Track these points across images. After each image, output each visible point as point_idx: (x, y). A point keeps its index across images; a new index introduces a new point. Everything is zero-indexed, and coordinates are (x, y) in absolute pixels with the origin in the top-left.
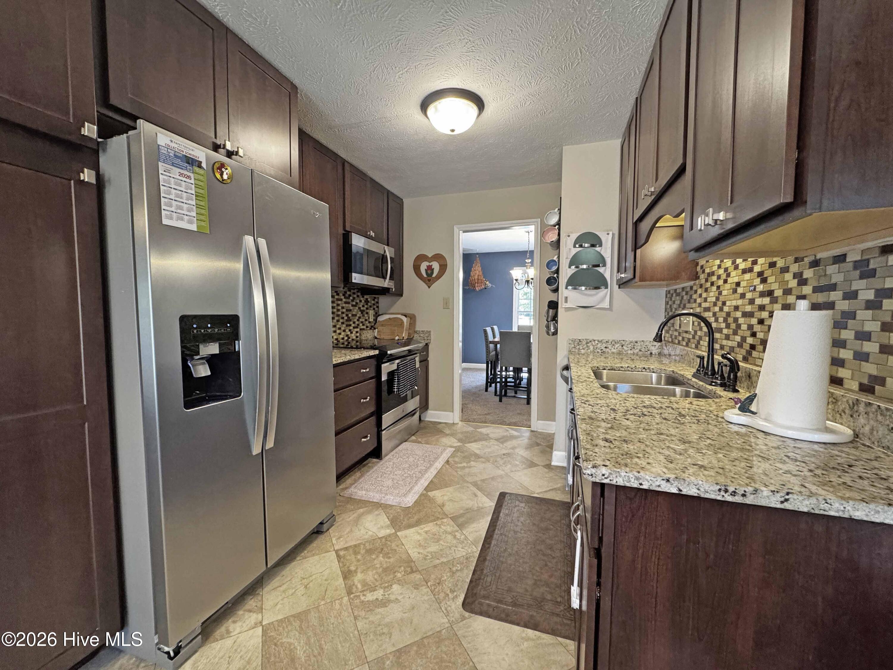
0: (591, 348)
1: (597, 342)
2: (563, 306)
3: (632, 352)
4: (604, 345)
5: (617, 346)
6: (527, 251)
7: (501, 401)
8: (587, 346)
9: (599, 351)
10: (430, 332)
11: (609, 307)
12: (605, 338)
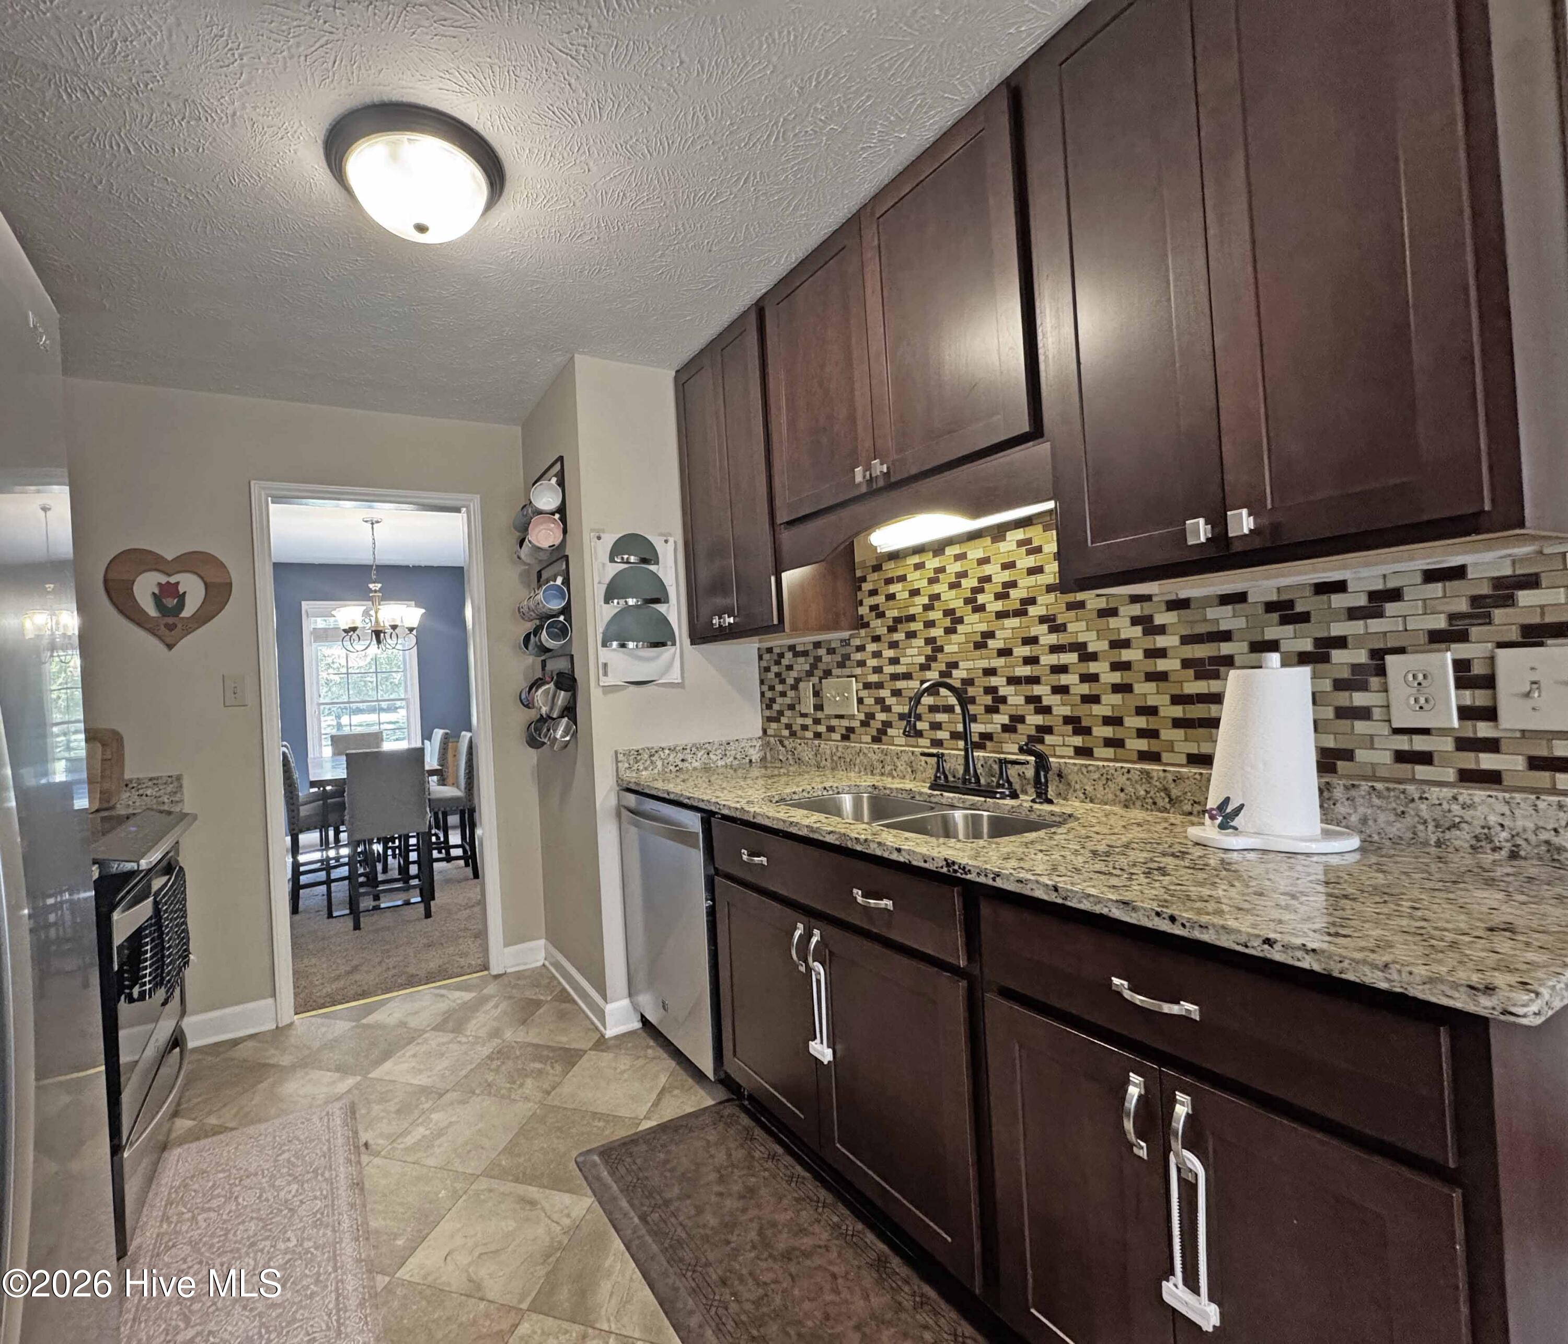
0: (659, 763)
1: (667, 752)
2: (601, 684)
3: (723, 763)
4: (680, 756)
5: (700, 754)
6: (372, 566)
7: (357, 927)
8: (652, 762)
9: (672, 768)
10: (179, 778)
11: (680, 681)
12: (681, 742)
